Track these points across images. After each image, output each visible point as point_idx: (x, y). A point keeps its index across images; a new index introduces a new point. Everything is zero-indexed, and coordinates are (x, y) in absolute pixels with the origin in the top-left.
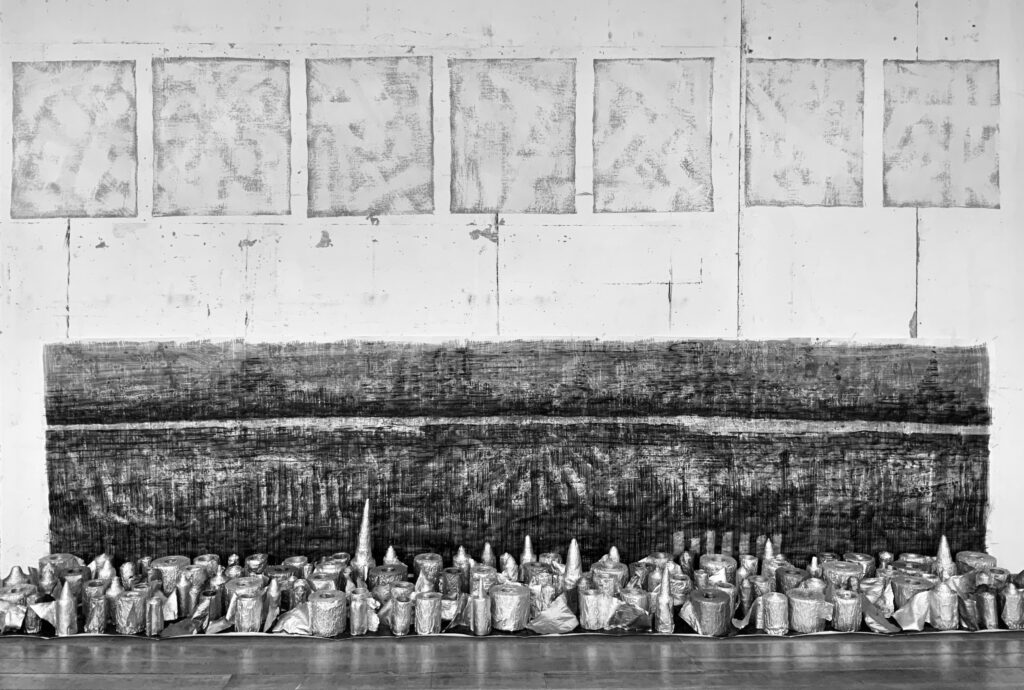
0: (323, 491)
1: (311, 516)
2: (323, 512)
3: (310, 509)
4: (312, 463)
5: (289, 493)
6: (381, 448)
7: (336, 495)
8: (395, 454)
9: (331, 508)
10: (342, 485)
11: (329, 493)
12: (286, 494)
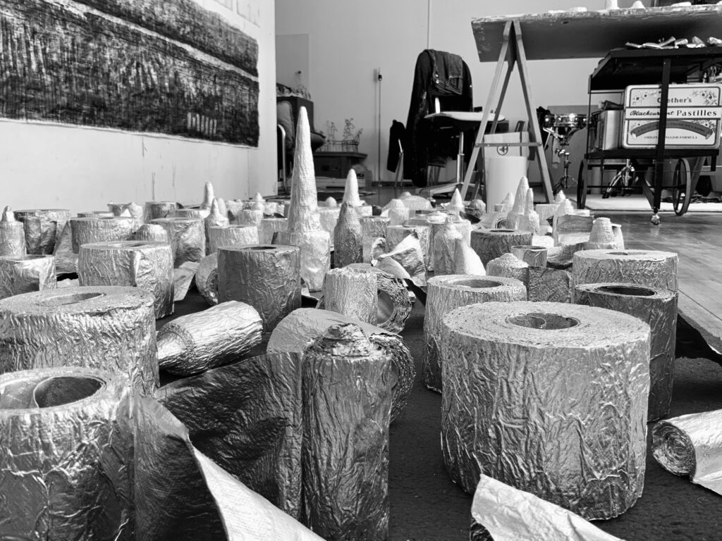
0: (31, 49)
1: (27, 69)
2: (34, 66)
3: (25, 62)
4: (23, 21)
5: (9, 44)
6: (64, 22)
7: (40, 54)
8: (73, 29)
9: (39, 64)
10: (43, 47)
11: (36, 52)
12: (7, 44)
